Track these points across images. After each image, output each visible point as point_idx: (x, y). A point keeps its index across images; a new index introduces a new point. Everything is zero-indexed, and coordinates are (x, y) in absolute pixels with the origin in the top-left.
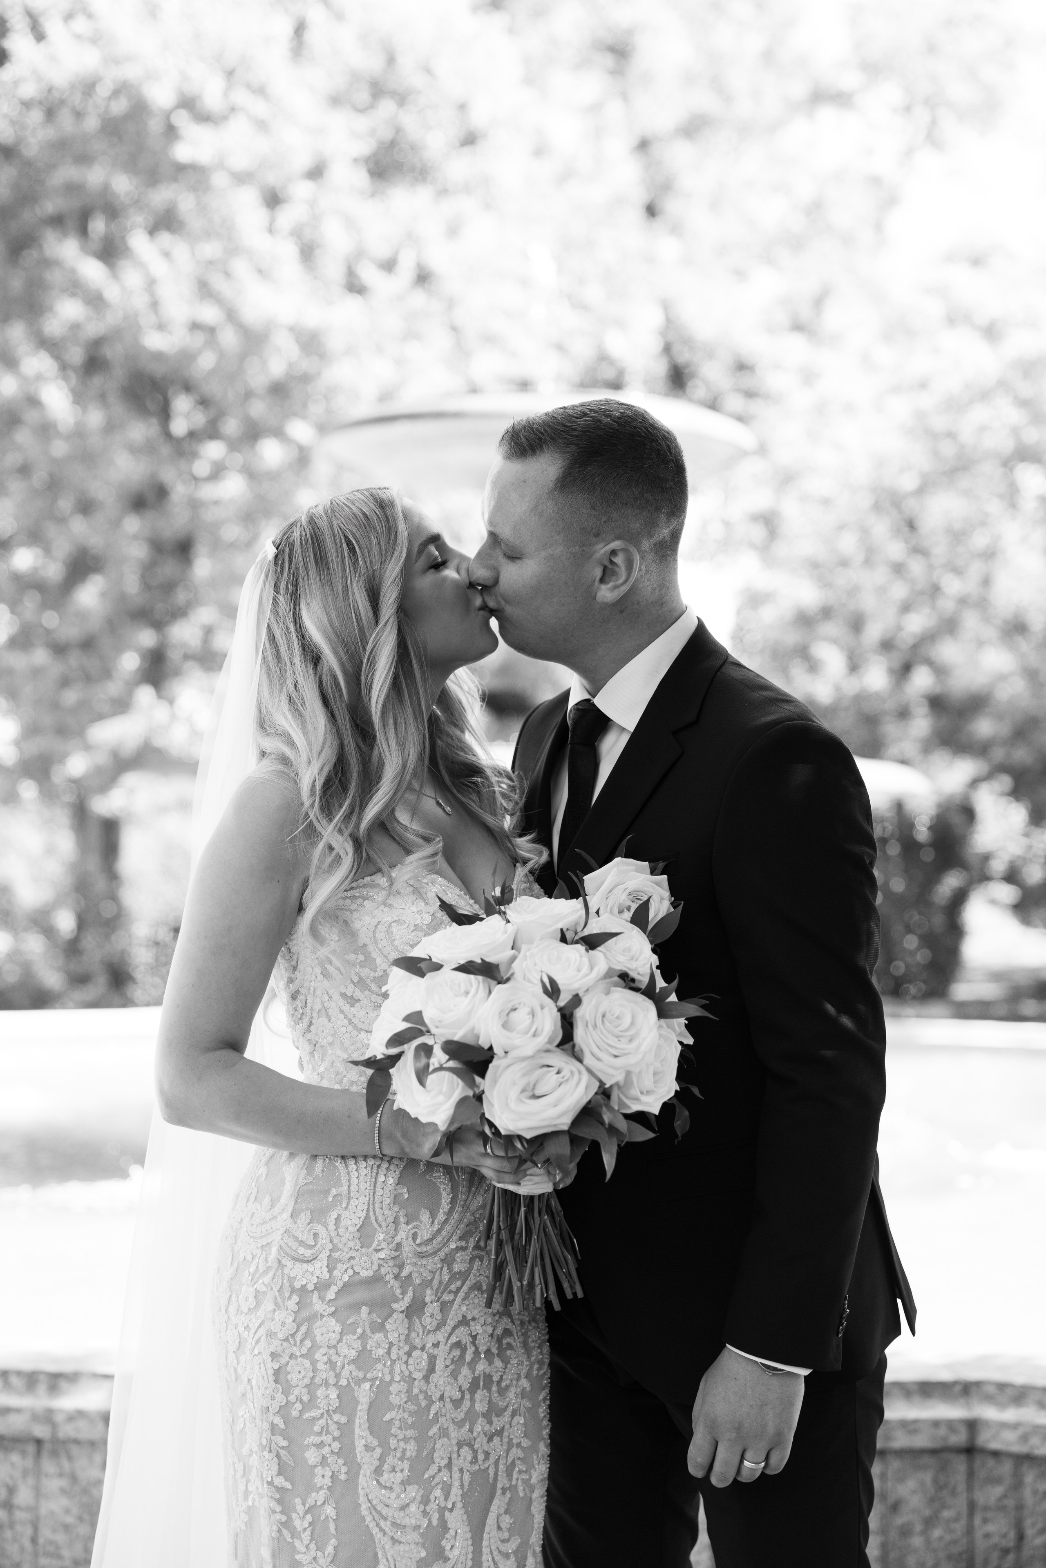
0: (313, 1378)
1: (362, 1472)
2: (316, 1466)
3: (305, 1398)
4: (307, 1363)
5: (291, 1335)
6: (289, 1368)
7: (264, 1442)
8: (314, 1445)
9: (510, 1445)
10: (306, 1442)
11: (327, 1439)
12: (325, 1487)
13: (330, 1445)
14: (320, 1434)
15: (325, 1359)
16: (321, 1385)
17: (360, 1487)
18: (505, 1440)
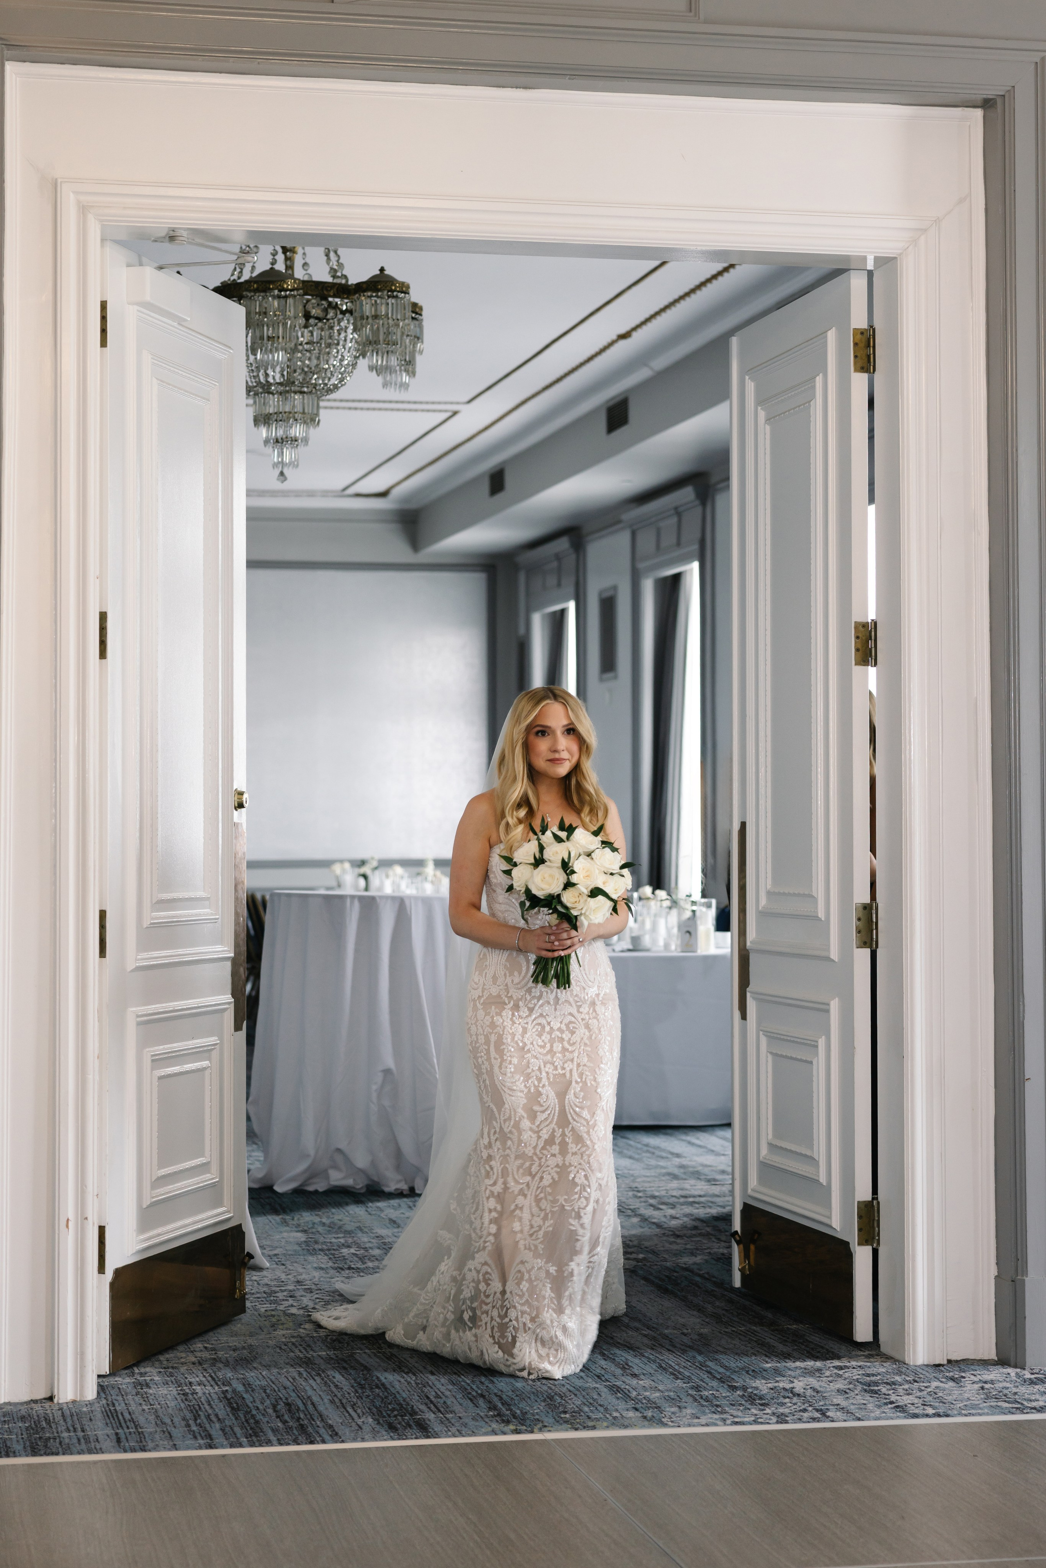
9: (578, 1065)
18: (575, 1063)
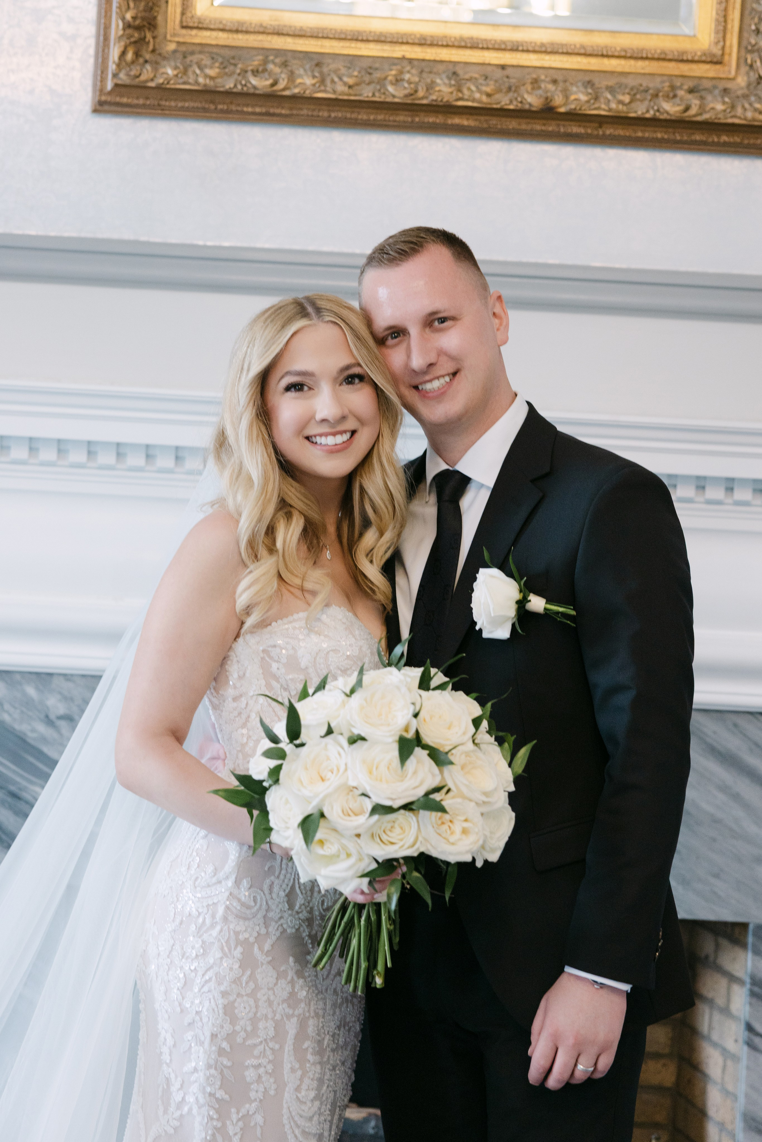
0: (255, 1014)
1: (287, 1089)
2: (252, 1083)
3: (249, 1028)
4: (252, 1002)
5: (238, 978)
6: (236, 1005)
7: (212, 1062)
8: (253, 1066)
10: (247, 1064)
11: (263, 1061)
12: (258, 1100)
13: (265, 1067)
14: (258, 1058)
15: (266, 997)
16: (262, 1019)
17: (284, 1101)
